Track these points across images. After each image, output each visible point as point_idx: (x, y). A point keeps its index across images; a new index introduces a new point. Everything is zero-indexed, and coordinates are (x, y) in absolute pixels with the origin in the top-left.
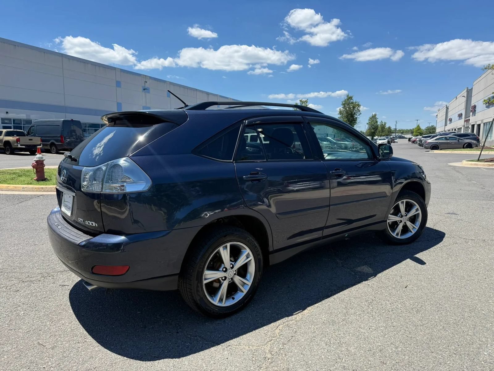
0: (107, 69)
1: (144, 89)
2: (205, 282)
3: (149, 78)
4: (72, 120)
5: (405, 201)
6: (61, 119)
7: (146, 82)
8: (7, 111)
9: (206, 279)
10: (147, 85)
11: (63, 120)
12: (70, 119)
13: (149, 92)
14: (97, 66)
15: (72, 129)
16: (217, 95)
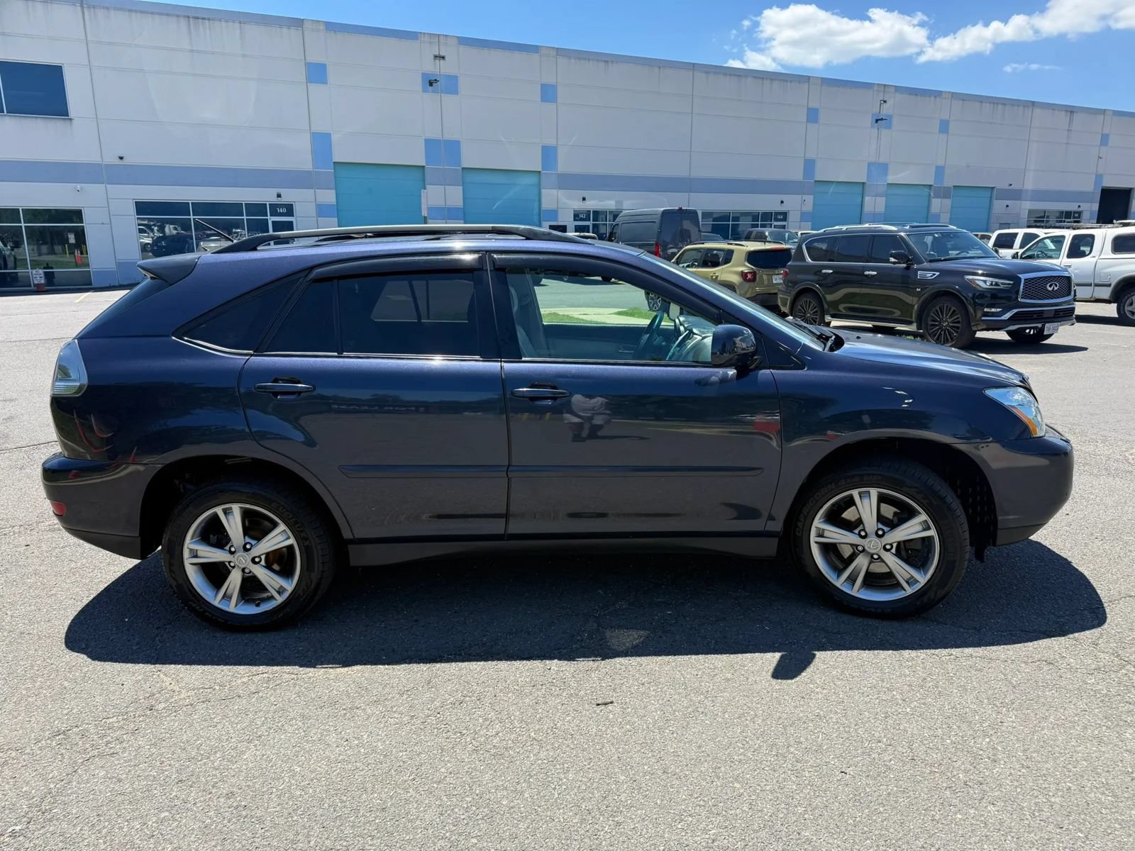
0: (789, 84)
1: (877, 121)
3: (893, 90)
4: (681, 209)
6: (659, 209)
7: (885, 102)
8: (584, 196)
10: (886, 110)
11: (662, 209)
12: (677, 208)
13: (889, 127)
14: (767, 79)
15: (685, 227)
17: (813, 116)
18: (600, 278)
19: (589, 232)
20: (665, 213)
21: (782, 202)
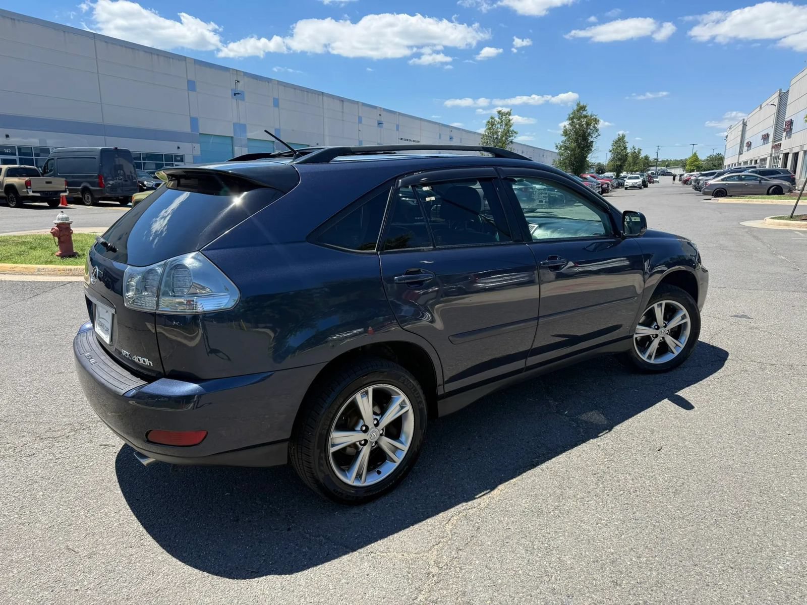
0: (171, 60)
1: (235, 94)
2: (332, 450)
3: (242, 74)
4: (116, 148)
5: (664, 302)
6: (98, 148)
7: (238, 81)
8: (7, 134)
9: (333, 445)
10: (240, 87)
11: (100, 148)
12: (113, 148)
13: (243, 99)
14: (154, 54)
15: (117, 163)
16: (358, 102)
17: (192, 86)
18: (46, 204)
19: (16, 164)
20: (102, 149)
21: (178, 148)
